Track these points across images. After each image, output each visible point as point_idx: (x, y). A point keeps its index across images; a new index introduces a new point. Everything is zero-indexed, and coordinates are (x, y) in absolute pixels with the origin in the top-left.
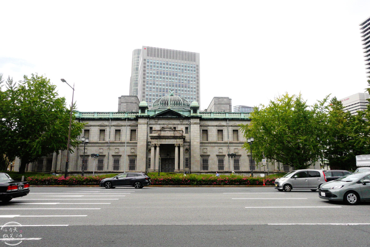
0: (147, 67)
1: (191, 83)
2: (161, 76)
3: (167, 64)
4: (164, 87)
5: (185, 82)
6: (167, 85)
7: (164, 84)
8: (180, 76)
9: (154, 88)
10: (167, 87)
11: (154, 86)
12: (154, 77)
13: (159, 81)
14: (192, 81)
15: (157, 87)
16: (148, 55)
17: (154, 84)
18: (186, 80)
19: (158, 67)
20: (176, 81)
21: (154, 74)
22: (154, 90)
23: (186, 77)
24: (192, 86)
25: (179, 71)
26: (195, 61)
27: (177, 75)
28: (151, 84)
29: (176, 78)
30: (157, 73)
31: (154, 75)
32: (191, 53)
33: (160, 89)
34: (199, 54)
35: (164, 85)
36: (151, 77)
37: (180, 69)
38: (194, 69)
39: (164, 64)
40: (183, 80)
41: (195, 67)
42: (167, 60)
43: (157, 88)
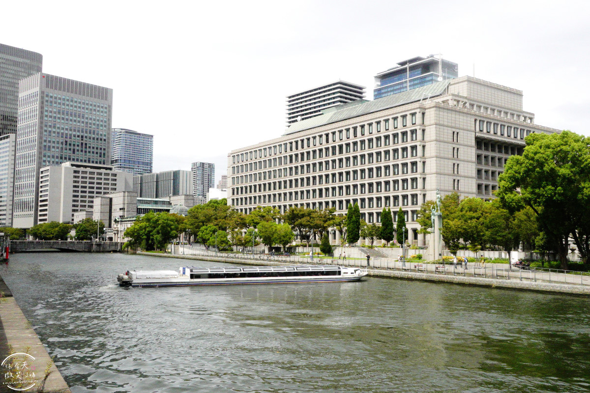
0: (45, 103)
1: (101, 128)
2: (63, 116)
3: (72, 101)
4: (66, 132)
5: (94, 127)
6: (71, 130)
7: (67, 127)
8: (87, 118)
9: (54, 132)
10: (70, 132)
11: (54, 130)
12: (55, 117)
13: (60, 124)
14: (102, 126)
15: (58, 131)
16: (47, 86)
17: (54, 127)
18: (94, 124)
19: (60, 104)
20: (82, 125)
21: (55, 113)
22: (54, 135)
23: (94, 120)
24: (101, 133)
25: (87, 111)
26: (106, 99)
27: (83, 117)
28: (50, 126)
29: (83, 120)
30: (59, 113)
31: (55, 115)
32: (103, 88)
33: (62, 134)
34: (112, 90)
35: (67, 129)
36: (51, 117)
37: (87, 109)
38: (106, 110)
39: (68, 100)
40: (90, 124)
41: (106, 108)
42: (72, 95)
43: (58, 133)
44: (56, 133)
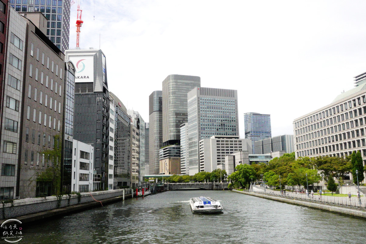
0: (200, 104)
1: (232, 114)
2: (210, 110)
3: (214, 100)
4: (213, 118)
5: (228, 114)
6: (215, 117)
7: (213, 116)
8: (224, 109)
9: (206, 119)
10: (215, 118)
11: (206, 118)
12: (206, 111)
13: (209, 114)
14: (232, 112)
15: (208, 118)
16: (201, 94)
17: (206, 116)
18: (228, 112)
19: (208, 103)
20: (221, 113)
21: (206, 108)
22: (206, 121)
23: (228, 109)
24: (232, 117)
25: (223, 105)
26: (234, 96)
27: (221, 109)
28: (204, 116)
29: (221, 110)
30: (208, 108)
31: (206, 110)
32: (231, 90)
33: (211, 120)
34: (236, 91)
35: (213, 117)
36: (204, 111)
37: (223, 104)
38: (234, 103)
39: (212, 100)
40: (226, 112)
41: (234, 102)
42: (215, 97)
43: (208, 120)
44: (207, 120)
